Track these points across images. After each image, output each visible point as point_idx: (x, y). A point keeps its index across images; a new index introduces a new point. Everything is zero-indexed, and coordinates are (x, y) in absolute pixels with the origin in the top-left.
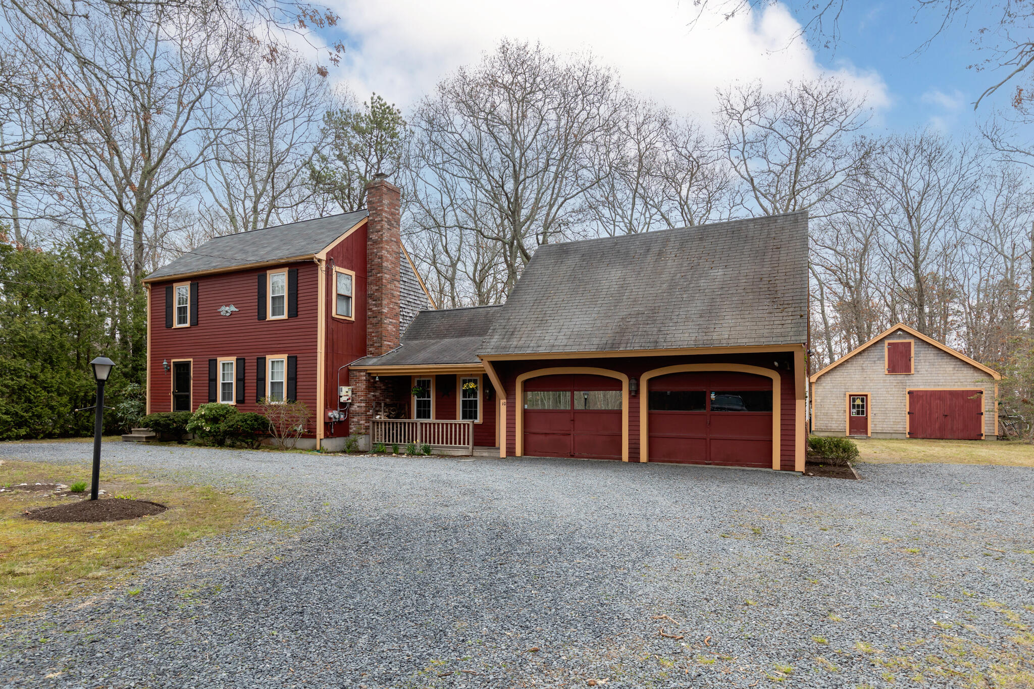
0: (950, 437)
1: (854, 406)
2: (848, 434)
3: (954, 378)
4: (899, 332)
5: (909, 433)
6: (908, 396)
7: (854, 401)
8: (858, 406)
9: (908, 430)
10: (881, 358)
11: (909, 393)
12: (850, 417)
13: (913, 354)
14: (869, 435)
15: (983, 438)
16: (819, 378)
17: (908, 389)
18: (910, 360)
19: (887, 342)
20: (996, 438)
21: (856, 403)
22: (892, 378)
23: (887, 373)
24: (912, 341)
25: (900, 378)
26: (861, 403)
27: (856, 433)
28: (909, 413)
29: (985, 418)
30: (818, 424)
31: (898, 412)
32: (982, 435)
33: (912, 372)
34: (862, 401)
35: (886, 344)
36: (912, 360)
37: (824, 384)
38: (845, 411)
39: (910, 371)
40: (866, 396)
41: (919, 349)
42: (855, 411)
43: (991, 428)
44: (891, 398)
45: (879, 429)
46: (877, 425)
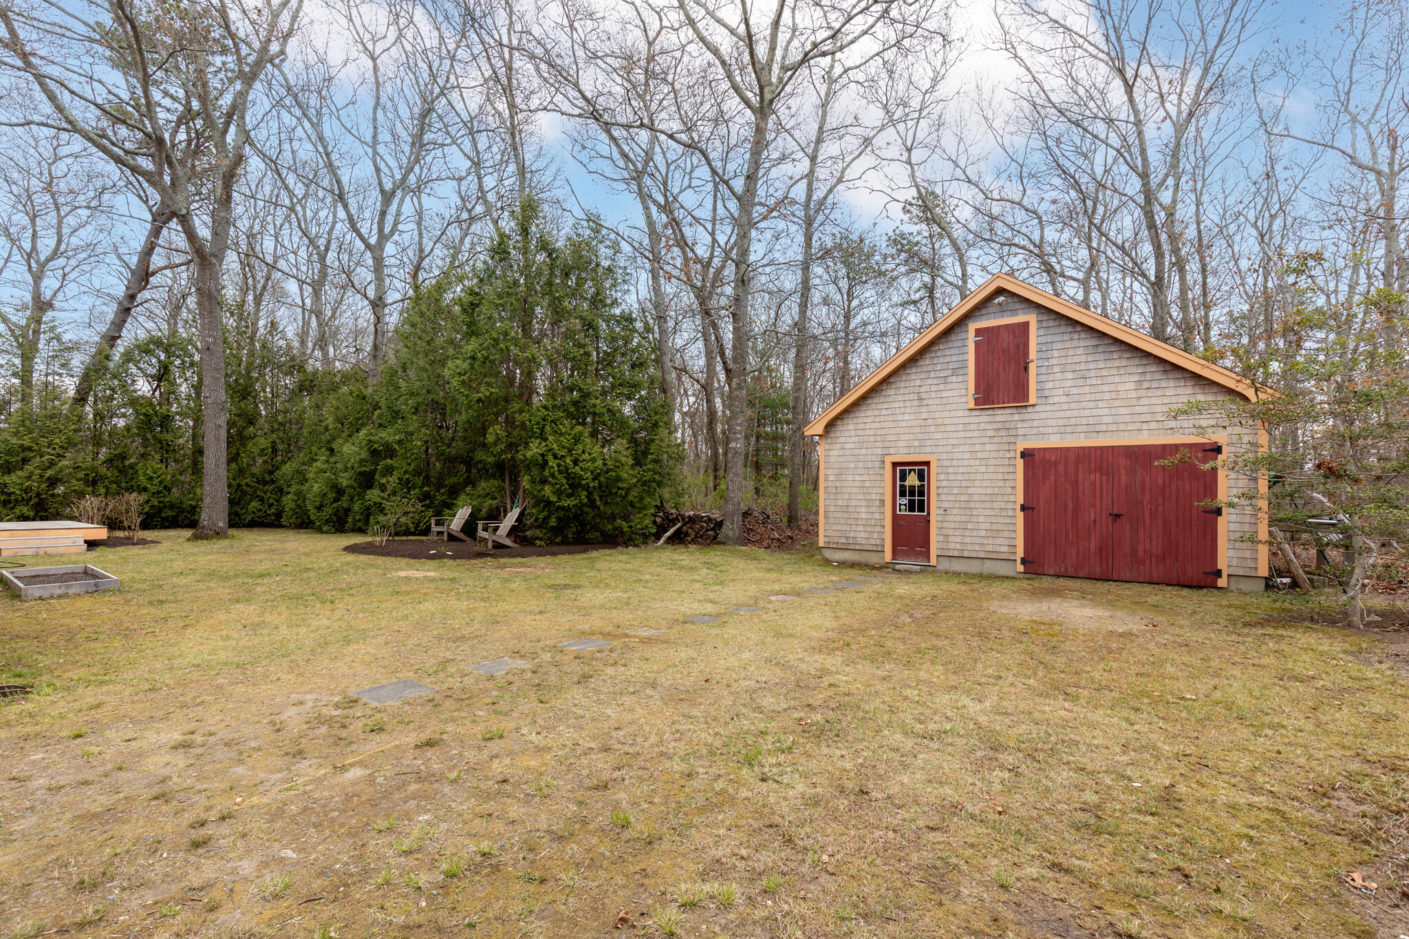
0: (1128, 576)
1: (903, 494)
2: (888, 557)
3: (1138, 409)
4: (1002, 299)
5: (1023, 561)
6: (1020, 463)
7: (903, 478)
8: (912, 488)
9: (1020, 553)
10: (960, 369)
11: (1024, 454)
12: (895, 517)
13: (1033, 355)
14: (933, 561)
15: (1222, 582)
16: (830, 426)
17: (1020, 447)
18: (1026, 369)
19: (973, 326)
20: (1261, 585)
21: (907, 483)
22: (983, 418)
23: (972, 405)
24: (1031, 318)
25: (1002, 416)
26: (917, 483)
27: (906, 554)
28: (1023, 508)
29: (1226, 526)
30: (829, 533)
31: (997, 505)
32: (1219, 573)
33: (1032, 400)
34: (921, 476)
35: (971, 333)
36: (1032, 368)
37: (842, 440)
38: (882, 501)
39: (1025, 396)
40: (927, 464)
41: (1049, 339)
42: (905, 501)
43: (1248, 554)
44: (983, 469)
45: (954, 547)
46: (951, 539)
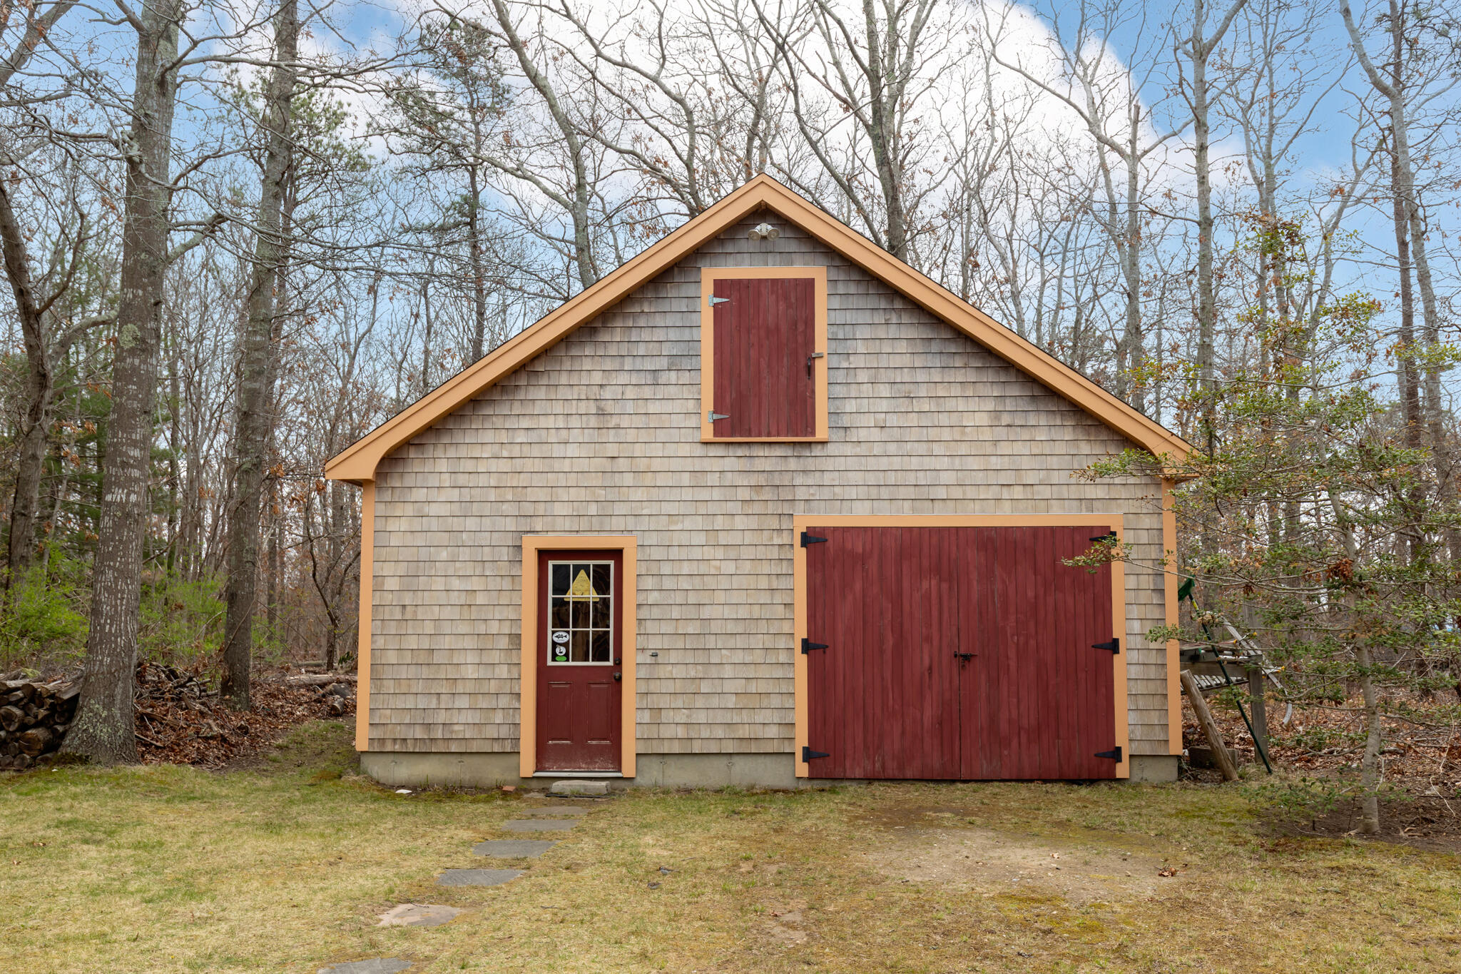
0: (984, 769)
1: (560, 622)
2: (527, 765)
3: (995, 462)
4: (763, 228)
5: (808, 755)
6: (800, 554)
7: (561, 586)
8: (580, 607)
9: (802, 739)
10: (683, 359)
11: (811, 539)
12: (543, 672)
13: (821, 344)
14: (628, 768)
15: (1122, 770)
16: (392, 460)
17: (803, 522)
18: (810, 371)
19: (710, 273)
20: (1170, 771)
21: (570, 597)
22: (729, 462)
23: (708, 434)
24: (817, 272)
25: (768, 460)
26: (592, 596)
27: (567, 757)
28: (807, 646)
29: (1125, 668)
30: (385, 716)
31: (757, 642)
32: (1116, 754)
33: (821, 433)
34: (601, 581)
35: (707, 288)
36: (820, 368)
37: (420, 494)
38: (516, 638)
39: (808, 425)
40: (617, 554)
41: (850, 317)
42: (564, 636)
43: (1154, 718)
44: (730, 567)
45: (672, 734)
46: (667, 716)
